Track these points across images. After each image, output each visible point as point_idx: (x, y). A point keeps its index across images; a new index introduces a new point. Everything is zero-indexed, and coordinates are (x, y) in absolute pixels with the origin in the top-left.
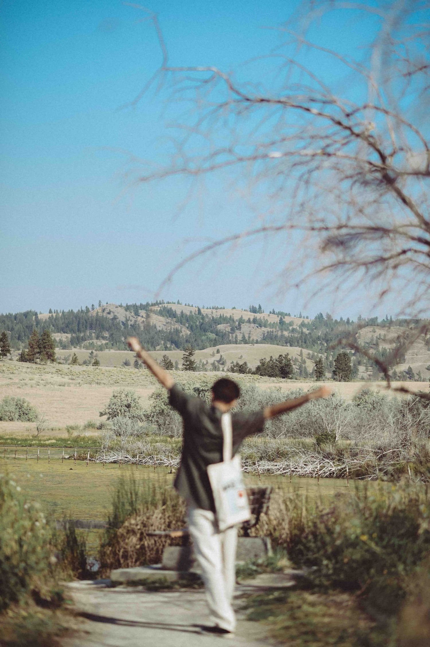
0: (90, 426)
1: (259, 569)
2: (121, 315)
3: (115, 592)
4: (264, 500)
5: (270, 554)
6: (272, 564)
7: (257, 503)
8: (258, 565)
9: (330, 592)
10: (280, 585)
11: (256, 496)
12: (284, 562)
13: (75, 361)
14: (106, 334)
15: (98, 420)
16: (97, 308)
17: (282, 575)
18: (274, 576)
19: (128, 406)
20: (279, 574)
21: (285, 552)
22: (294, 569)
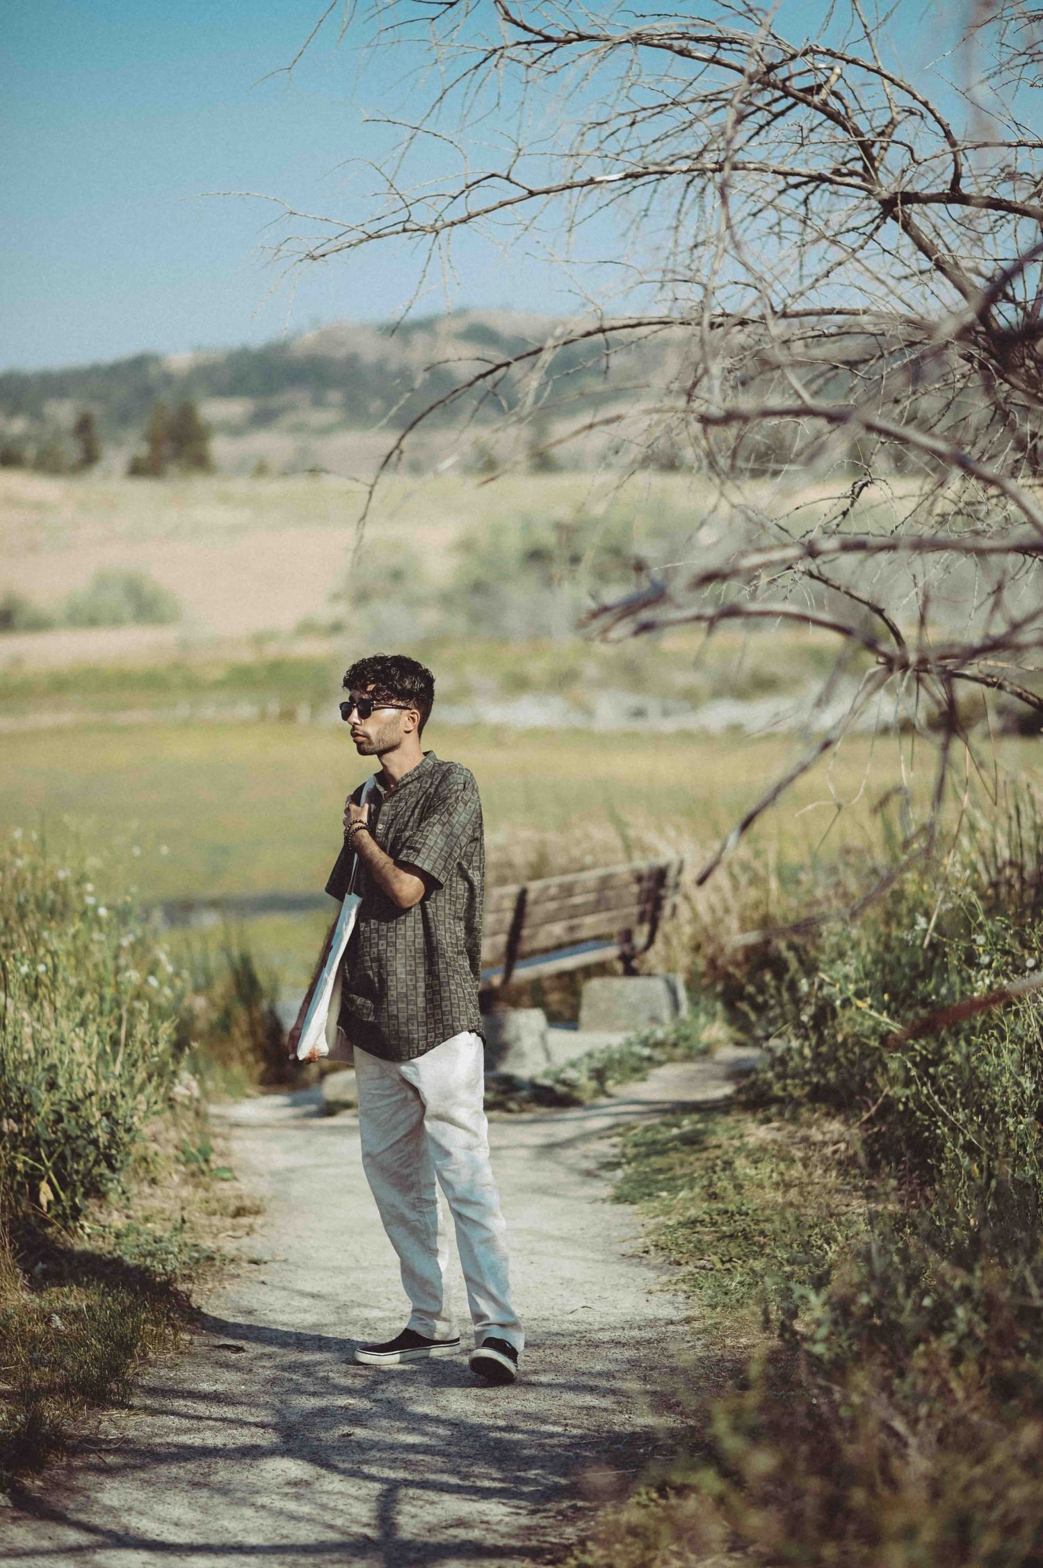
0: (307, 629)
1: (658, 1054)
2: (370, 349)
3: (333, 1129)
4: (662, 892)
5: (685, 1011)
6: (686, 1038)
7: (647, 901)
8: (658, 1044)
9: (805, 1114)
10: (698, 1096)
11: (646, 885)
12: (715, 1031)
13: (261, 470)
14: (335, 396)
15: (326, 613)
16: (310, 336)
17: (707, 1066)
18: (691, 1067)
19: (397, 575)
20: (704, 1061)
21: (719, 1006)
22: (738, 1044)
